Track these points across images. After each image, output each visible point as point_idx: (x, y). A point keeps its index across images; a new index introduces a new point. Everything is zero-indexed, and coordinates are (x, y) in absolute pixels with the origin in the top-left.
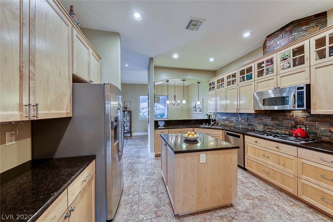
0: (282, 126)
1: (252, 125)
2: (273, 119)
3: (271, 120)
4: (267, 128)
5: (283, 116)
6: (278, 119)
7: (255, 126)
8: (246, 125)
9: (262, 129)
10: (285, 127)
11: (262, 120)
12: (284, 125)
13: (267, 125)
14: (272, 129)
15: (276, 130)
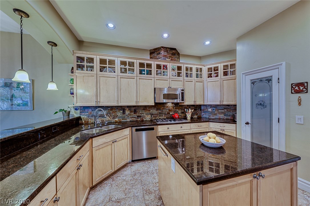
0: (162, 113)
1: (141, 117)
2: (157, 109)
3: (156, 110)
4: (153, 117)
5: (163, 107)
6: (160, 109)
7: (144, 117)
8: (135, 118)
9: (149, 118)
10: (164, 114)
11: (150, 111)
12: (164, 113)
13: (153, 114)
14: (157, 117)
15: (159, 117)
